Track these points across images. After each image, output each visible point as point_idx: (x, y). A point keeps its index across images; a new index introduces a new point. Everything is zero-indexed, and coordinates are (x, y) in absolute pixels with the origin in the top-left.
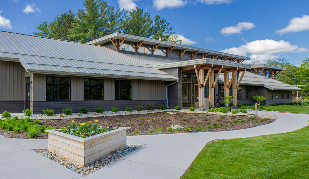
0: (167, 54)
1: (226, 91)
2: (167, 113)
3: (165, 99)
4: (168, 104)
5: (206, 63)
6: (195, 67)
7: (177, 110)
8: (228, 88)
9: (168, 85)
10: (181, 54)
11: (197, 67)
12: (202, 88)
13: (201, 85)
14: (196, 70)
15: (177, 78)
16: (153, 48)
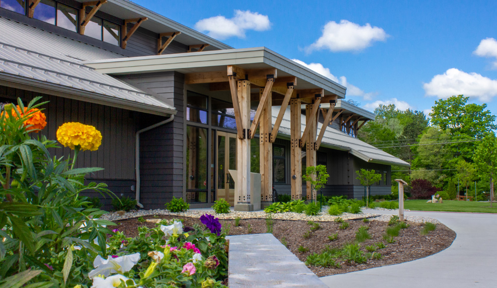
0: (121, 39)
1: (296, 155)
2: (147, 220)
3: (132, 178)
4: (141, 192)
5: (261, 60)
6: (230, 71)
7: (172, 211)
8: (300, 147)
9: (141, 129)
10: (161, 47)
11: (235, 74)
12: (246, 140)
13: (244, 130)
14: (232, 83)
15: (173, 108)
16: (83, 12)
